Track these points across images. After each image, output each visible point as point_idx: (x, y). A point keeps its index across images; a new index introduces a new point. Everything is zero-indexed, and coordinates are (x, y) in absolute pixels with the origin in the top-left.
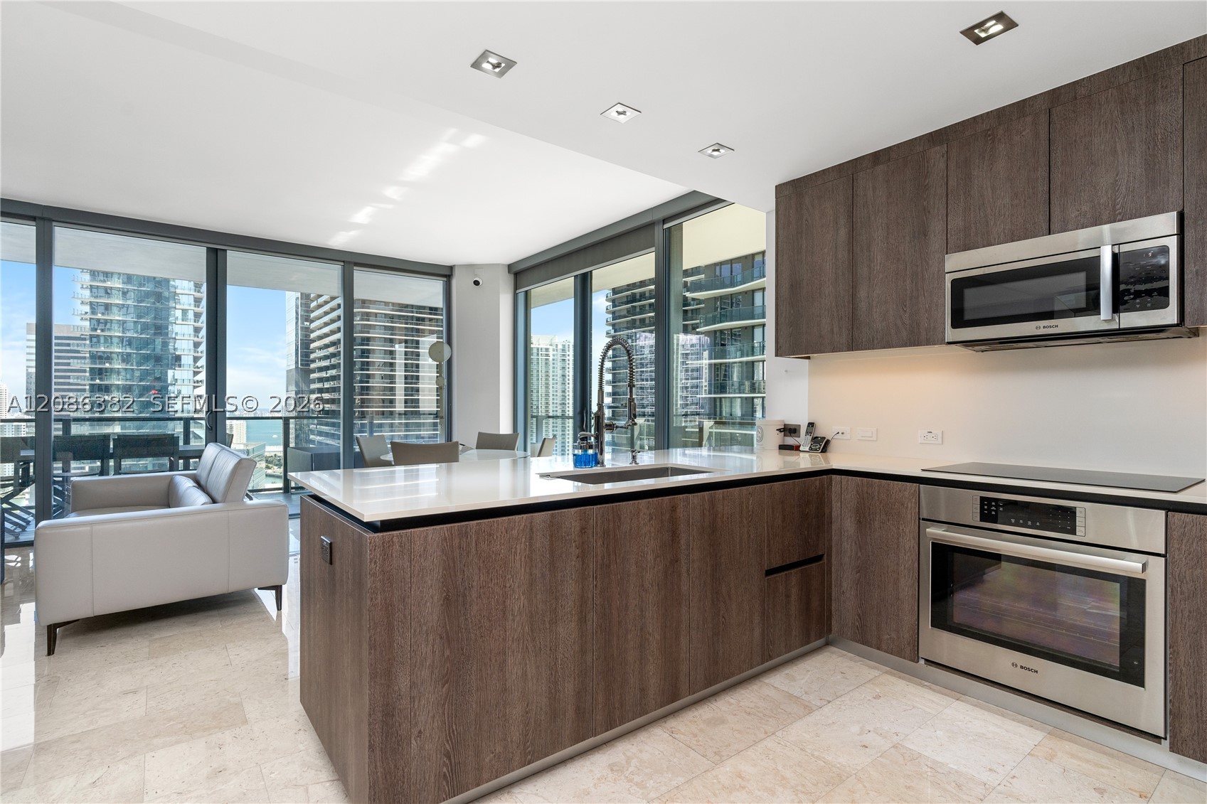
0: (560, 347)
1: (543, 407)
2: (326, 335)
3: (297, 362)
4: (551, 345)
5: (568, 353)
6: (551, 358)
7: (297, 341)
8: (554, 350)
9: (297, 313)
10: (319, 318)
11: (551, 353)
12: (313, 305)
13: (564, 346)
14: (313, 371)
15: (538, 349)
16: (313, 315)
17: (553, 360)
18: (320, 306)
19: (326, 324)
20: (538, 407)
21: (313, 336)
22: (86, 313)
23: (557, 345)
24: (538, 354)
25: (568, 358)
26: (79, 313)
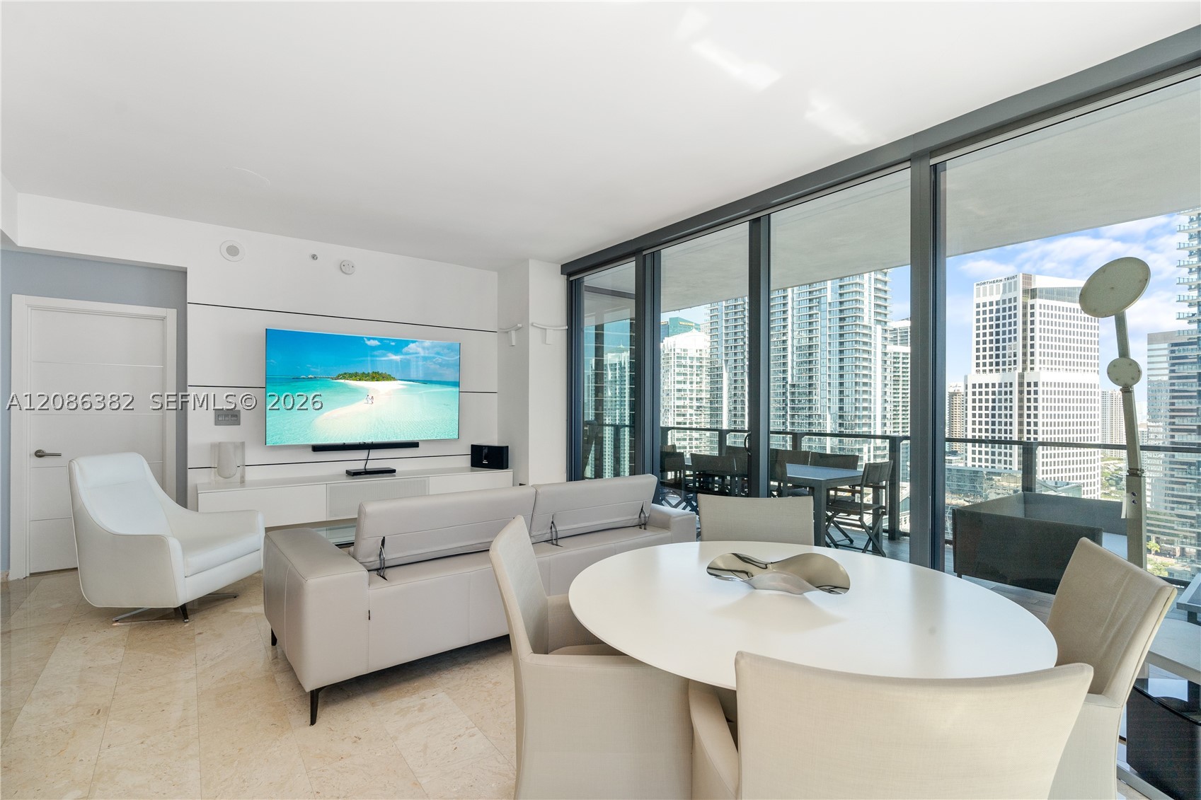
22: (1193, 315)
26: (1186, 315)
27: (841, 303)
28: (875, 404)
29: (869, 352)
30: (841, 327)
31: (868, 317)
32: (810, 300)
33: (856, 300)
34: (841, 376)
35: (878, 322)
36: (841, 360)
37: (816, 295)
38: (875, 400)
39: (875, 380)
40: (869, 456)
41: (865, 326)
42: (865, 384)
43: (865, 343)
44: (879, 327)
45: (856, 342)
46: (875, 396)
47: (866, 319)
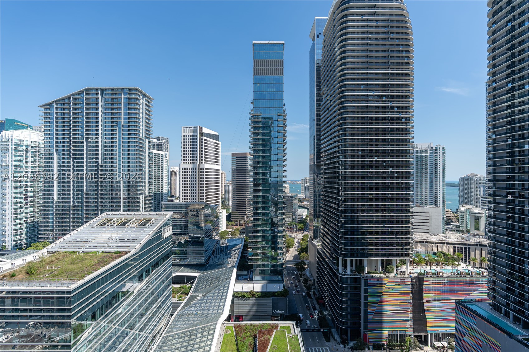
0: (434, 148)
1: (424, 180)
2: (328, 150)
3: (314, 162)
4: (428, 148)
5: (439, 151)
6: (429, 154)
7: (314, 153)
8: (430, 150)
9: (314, 142)
10: (324, 143)
11: (429, 152)
12: (322, 138)
13: (437, 148)
14: (322, 165)
15: (421, 150)
16: (322, 142)
17: (430, 155)
18: (325, 138)
19: (328, 145)
20: (421, 180)
21: (322, 151)
23: (432, 148)
24: (421, 153)
25: (439, 154)
27: (129, 126)
28: (145, 176)
29: (142, 151)
30: (129, 138)
31: (142, 135)
32: (112, 122)
33: (137, 126)
34: (129, 162)
35: (146, 138)
36: (129, 154)
37: (115, 120)
38: (145, 174)
39: (145, 164)
40: (142, 200)
41: (141, 139)
42: (141, 166)
43: (141, 147)
44: (147, 140)
45: (137, 146)
46: (145, 172)
47: (141, 135)
